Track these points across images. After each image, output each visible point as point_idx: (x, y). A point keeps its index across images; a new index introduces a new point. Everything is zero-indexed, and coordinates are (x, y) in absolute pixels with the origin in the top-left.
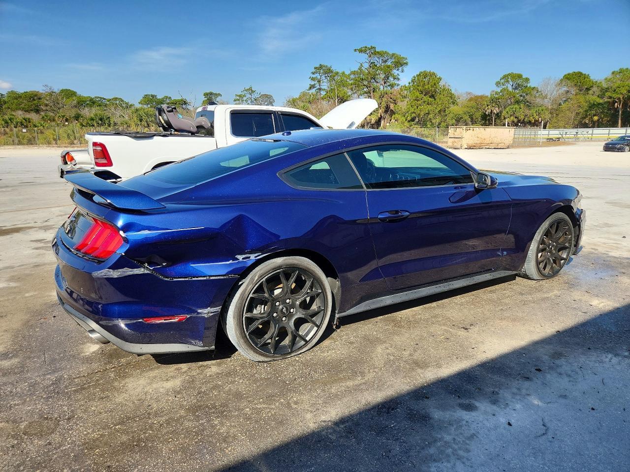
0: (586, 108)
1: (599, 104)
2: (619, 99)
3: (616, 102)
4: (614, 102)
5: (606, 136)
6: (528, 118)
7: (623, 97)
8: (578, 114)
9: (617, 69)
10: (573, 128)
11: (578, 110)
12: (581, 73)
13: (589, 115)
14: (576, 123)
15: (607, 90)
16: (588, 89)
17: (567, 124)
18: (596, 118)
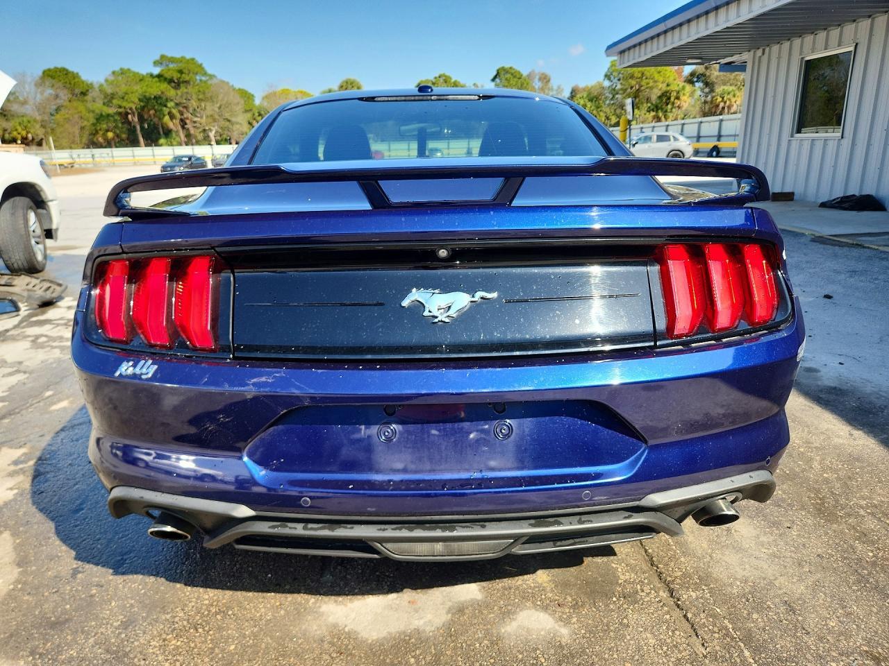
0: (93, 120)
1: (108, 115)
2: (131, 109)
3: (129, 114)
4: (127, 114)
5: (129, 158)
6: (9, 133)
7: (136, 108)
8: (82, 128)
9: (117, 69)
10: (83, 148)
11: (82, 122)
12: (67, 70)
13: (100, 130)
14: (85, 140)
15: (113, 96)
16: (84, 94)
17: (73, 142)
18: (110, 135)
